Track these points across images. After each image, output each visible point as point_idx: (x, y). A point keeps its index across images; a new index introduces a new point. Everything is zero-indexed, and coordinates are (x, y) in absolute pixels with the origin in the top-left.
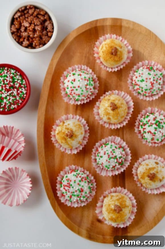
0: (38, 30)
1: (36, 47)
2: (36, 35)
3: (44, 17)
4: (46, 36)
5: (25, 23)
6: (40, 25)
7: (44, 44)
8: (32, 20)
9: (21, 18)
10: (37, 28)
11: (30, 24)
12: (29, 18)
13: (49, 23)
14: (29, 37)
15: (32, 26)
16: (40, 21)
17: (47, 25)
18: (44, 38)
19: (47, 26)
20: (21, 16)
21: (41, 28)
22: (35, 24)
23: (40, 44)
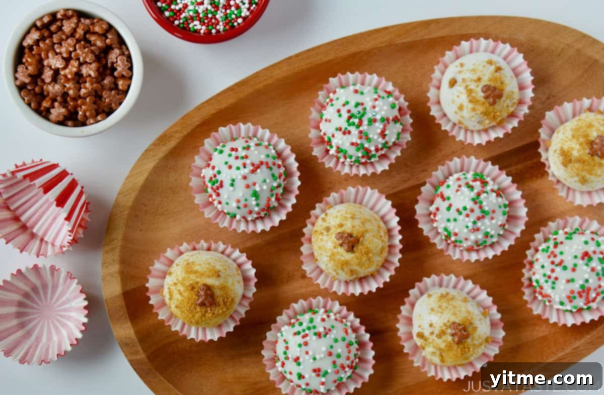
0: (90, 76)
1: (88, 122)
2: (83, 91)
3: (104, 39)
4: (111, 89)
5: (53, 58)
6: (94, 62)
7: (109, 112)
8: (71, 49)
9: (41, 45)
10: (87, 72)
11: (67, 60)
12: (63, 43)
13: (120, 55)
14: (65, 95)
15: (73, 66)
16: (92, 52)
17: (115, 60)
18: (107, 97)
19: (113, 63)
20: (42, 38)
21: (98, 70)
22: (81, 59)
23: (97, 114)
